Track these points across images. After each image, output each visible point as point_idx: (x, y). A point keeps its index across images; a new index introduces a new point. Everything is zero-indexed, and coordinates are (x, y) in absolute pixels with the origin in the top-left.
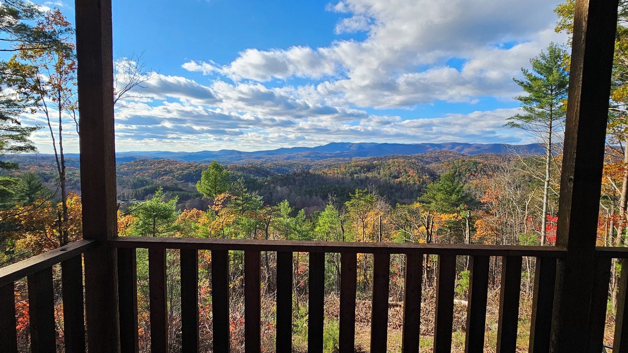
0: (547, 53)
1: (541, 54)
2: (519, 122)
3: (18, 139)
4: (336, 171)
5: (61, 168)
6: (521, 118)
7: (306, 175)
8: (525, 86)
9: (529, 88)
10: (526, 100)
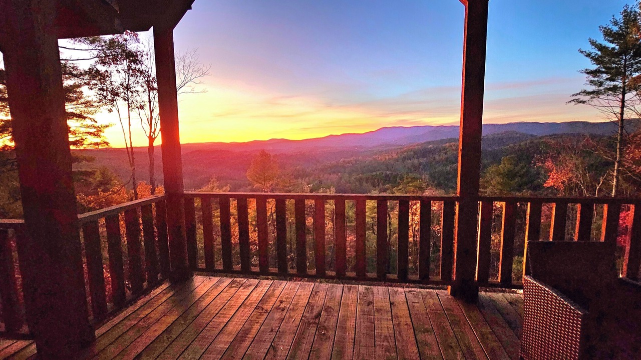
0: (620, 18)
1: (612, 20)
2: (586, 98)
3: (95, 135)
4: (387, 158)
5: (131, 160)
6: (589, 93)
7: (356, 162)
8: (592, 57)
9: (597, 60)
10: (594, 73)
